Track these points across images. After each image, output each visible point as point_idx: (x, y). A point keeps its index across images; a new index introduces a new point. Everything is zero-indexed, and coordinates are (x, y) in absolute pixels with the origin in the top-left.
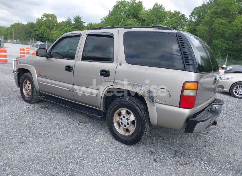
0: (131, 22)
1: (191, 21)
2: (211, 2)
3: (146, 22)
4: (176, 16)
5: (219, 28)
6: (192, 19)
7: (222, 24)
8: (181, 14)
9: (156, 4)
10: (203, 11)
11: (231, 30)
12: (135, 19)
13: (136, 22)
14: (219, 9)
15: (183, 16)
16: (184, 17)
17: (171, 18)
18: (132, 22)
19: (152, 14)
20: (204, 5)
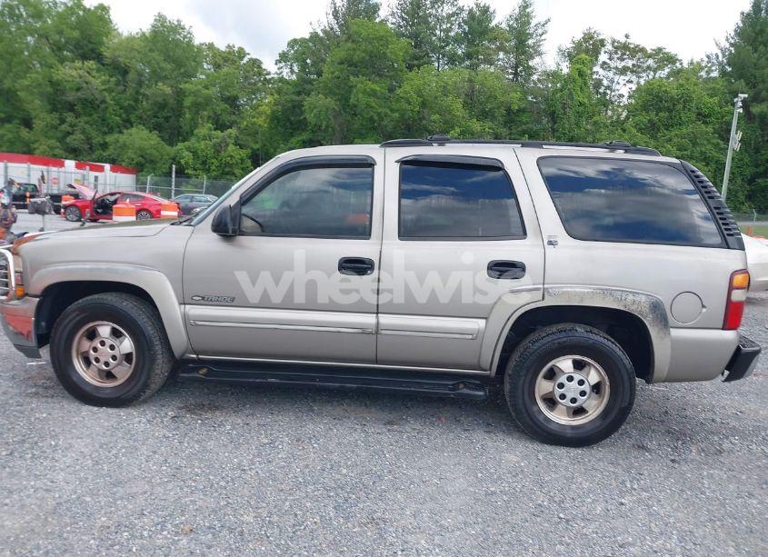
0: (74, 73)
1: (281, 80)
2: (332, 29)
3: (131, 76)
4: (234, 62)
5: (368, 106)
6: (285, 74)
7: (373, 94)
8: (249, 57)
9: (161, 19)
10: (313, 53)
11: (397, 111)
12: (91, 64)
13: (94, 73)
14: (358, 53)
15: (256, 63)
16: (259, 67)
17: (217, 66)
18: (81, 72)
19: (151, 50)
20: (314, 36)
